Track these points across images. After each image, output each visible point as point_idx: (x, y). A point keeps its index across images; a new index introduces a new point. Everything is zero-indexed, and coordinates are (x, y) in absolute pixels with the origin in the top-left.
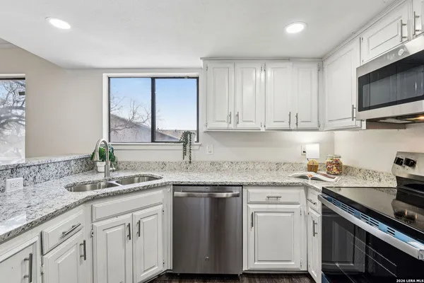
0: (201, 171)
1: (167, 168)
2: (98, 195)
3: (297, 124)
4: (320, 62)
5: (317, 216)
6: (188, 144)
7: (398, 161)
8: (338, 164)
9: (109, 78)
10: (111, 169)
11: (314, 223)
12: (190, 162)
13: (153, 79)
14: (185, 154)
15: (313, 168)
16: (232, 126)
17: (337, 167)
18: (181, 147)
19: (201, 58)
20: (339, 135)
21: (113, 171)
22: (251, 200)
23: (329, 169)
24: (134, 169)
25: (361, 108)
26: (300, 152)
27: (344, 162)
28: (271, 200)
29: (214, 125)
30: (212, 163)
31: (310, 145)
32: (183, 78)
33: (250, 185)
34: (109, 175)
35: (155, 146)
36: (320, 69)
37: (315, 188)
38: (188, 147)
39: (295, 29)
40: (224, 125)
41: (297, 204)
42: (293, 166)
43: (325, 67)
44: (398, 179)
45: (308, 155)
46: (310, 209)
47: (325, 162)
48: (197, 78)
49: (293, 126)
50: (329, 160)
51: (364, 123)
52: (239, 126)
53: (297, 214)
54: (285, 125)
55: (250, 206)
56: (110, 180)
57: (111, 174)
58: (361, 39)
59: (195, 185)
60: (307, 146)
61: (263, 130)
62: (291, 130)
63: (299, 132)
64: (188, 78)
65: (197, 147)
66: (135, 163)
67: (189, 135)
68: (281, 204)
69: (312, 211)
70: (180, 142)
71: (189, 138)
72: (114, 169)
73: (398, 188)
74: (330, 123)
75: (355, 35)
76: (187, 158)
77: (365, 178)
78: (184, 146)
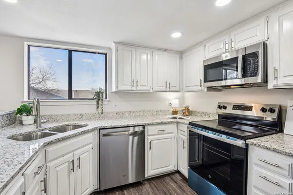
0: (111, 118)
1: (84, 118)
2: (52, 141)
3: (170, 88)
4: (181, 54)
5: (186, 138)
6: (101, 100)
7: (220, 107)
8: (188, 110)
9: (29, 46)
10: (42, 121)
11: (184, 142)
12: (102, 113)
13: (70, 51)
14: (98, 107)
15: (175, 113)
16: (134, 88)
17: (188, 112)
18: (96, 103)
19: (114, 42)
20: (187, 95)
21: (44, 122)
22: (150, 133)
23: (184, 113)
24: (56, 121)
25: (206, 81)
26: (168, 103)
27: (191, 109)
28: (160, 132)
29: (122, 88)
30: (117, 113)
31: (173, 100)
32: (95, 53)
33: (149, 125)
34: (40, 126)
35: (72, 102)
36: (181, 58)
37: (184, 123)
38: (100, 102)
39: (176, 35)
40: (129, 88)
41: (173, 133)
42: (165, 112)
43: (184, 57)
44: (219, 115)
45: (173, 106)
46: (180, 135)
47: (182, 109)
48: (106, 55)
49: (168, 89)
50: (184, 108)
51: (206, 89)
52: (138, 88)
53: (173, 139)
54: (164, 88)
55: (149, 137)
56: (43, 130)
57: (43, 125)
58: (205, 46)
59: (115, 128)
60: (172, 100)
61: (151, 91)
62: (166, 91)
63: (171, 93)
64: (99, 53)
65: (106, 103)
66: (57, 116)
67: (101, 94)
68: (166, 134)
69: (182, 136)
70: (94, 99)
71: (101, 96)
72: (45, 121)
73: (218, 120)
74: (187, 88)
75: (201, 43)
76: (100, 110)
77: (201, 116)
78: (98, 102)
